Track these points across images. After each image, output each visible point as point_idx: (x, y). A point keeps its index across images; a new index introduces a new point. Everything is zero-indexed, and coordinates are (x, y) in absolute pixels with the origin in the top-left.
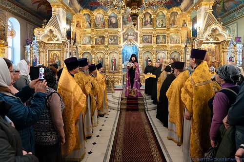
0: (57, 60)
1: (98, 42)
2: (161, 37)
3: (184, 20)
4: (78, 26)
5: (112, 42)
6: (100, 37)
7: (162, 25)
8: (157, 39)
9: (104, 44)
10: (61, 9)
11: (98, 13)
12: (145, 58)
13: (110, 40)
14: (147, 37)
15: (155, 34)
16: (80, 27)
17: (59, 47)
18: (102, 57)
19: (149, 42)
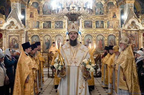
0: (16, 44)
1: (45, 26)
2: (100, 23)
3: (114, 13)
4: (31, 16)
5: (58, 26)
6: (47, 22)
7: (101, 12)
8: (96, 24)
9: (50, 28)
10: (18, 4)
11: (45, 2)
12: (86, 40)
13: (56, 25)
14: (88, 22)
15: (94, 20)
16: (33, 17)
17: (17, 33)
18: (49, 39)
19: (89, 27)
